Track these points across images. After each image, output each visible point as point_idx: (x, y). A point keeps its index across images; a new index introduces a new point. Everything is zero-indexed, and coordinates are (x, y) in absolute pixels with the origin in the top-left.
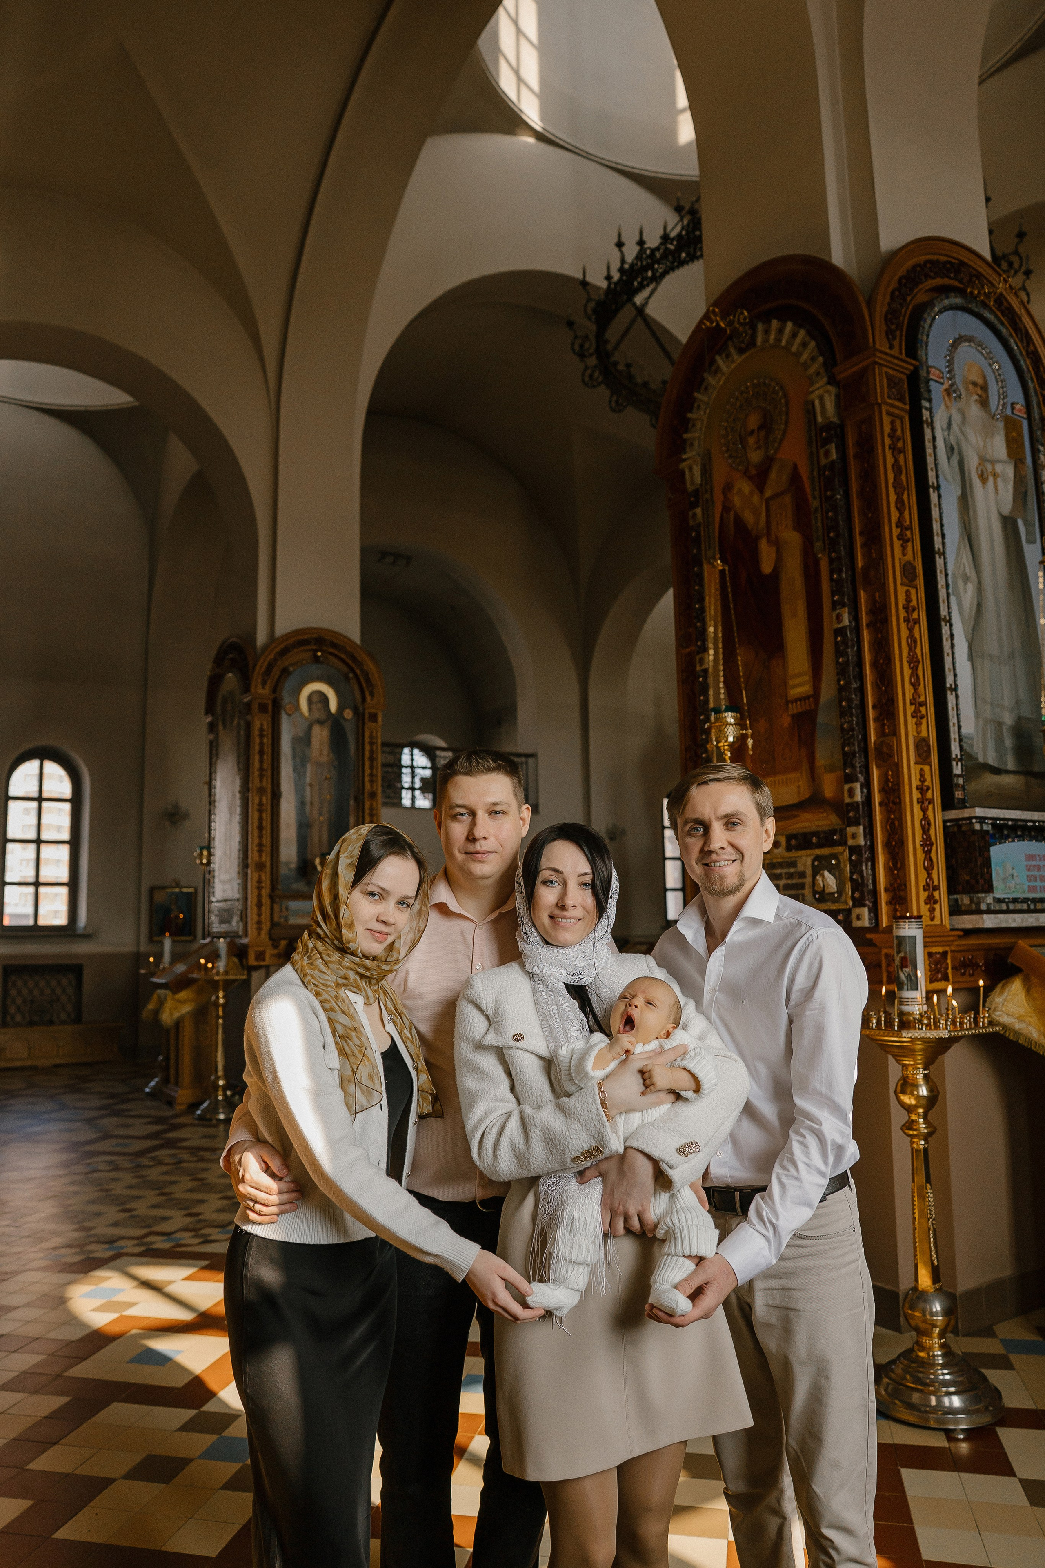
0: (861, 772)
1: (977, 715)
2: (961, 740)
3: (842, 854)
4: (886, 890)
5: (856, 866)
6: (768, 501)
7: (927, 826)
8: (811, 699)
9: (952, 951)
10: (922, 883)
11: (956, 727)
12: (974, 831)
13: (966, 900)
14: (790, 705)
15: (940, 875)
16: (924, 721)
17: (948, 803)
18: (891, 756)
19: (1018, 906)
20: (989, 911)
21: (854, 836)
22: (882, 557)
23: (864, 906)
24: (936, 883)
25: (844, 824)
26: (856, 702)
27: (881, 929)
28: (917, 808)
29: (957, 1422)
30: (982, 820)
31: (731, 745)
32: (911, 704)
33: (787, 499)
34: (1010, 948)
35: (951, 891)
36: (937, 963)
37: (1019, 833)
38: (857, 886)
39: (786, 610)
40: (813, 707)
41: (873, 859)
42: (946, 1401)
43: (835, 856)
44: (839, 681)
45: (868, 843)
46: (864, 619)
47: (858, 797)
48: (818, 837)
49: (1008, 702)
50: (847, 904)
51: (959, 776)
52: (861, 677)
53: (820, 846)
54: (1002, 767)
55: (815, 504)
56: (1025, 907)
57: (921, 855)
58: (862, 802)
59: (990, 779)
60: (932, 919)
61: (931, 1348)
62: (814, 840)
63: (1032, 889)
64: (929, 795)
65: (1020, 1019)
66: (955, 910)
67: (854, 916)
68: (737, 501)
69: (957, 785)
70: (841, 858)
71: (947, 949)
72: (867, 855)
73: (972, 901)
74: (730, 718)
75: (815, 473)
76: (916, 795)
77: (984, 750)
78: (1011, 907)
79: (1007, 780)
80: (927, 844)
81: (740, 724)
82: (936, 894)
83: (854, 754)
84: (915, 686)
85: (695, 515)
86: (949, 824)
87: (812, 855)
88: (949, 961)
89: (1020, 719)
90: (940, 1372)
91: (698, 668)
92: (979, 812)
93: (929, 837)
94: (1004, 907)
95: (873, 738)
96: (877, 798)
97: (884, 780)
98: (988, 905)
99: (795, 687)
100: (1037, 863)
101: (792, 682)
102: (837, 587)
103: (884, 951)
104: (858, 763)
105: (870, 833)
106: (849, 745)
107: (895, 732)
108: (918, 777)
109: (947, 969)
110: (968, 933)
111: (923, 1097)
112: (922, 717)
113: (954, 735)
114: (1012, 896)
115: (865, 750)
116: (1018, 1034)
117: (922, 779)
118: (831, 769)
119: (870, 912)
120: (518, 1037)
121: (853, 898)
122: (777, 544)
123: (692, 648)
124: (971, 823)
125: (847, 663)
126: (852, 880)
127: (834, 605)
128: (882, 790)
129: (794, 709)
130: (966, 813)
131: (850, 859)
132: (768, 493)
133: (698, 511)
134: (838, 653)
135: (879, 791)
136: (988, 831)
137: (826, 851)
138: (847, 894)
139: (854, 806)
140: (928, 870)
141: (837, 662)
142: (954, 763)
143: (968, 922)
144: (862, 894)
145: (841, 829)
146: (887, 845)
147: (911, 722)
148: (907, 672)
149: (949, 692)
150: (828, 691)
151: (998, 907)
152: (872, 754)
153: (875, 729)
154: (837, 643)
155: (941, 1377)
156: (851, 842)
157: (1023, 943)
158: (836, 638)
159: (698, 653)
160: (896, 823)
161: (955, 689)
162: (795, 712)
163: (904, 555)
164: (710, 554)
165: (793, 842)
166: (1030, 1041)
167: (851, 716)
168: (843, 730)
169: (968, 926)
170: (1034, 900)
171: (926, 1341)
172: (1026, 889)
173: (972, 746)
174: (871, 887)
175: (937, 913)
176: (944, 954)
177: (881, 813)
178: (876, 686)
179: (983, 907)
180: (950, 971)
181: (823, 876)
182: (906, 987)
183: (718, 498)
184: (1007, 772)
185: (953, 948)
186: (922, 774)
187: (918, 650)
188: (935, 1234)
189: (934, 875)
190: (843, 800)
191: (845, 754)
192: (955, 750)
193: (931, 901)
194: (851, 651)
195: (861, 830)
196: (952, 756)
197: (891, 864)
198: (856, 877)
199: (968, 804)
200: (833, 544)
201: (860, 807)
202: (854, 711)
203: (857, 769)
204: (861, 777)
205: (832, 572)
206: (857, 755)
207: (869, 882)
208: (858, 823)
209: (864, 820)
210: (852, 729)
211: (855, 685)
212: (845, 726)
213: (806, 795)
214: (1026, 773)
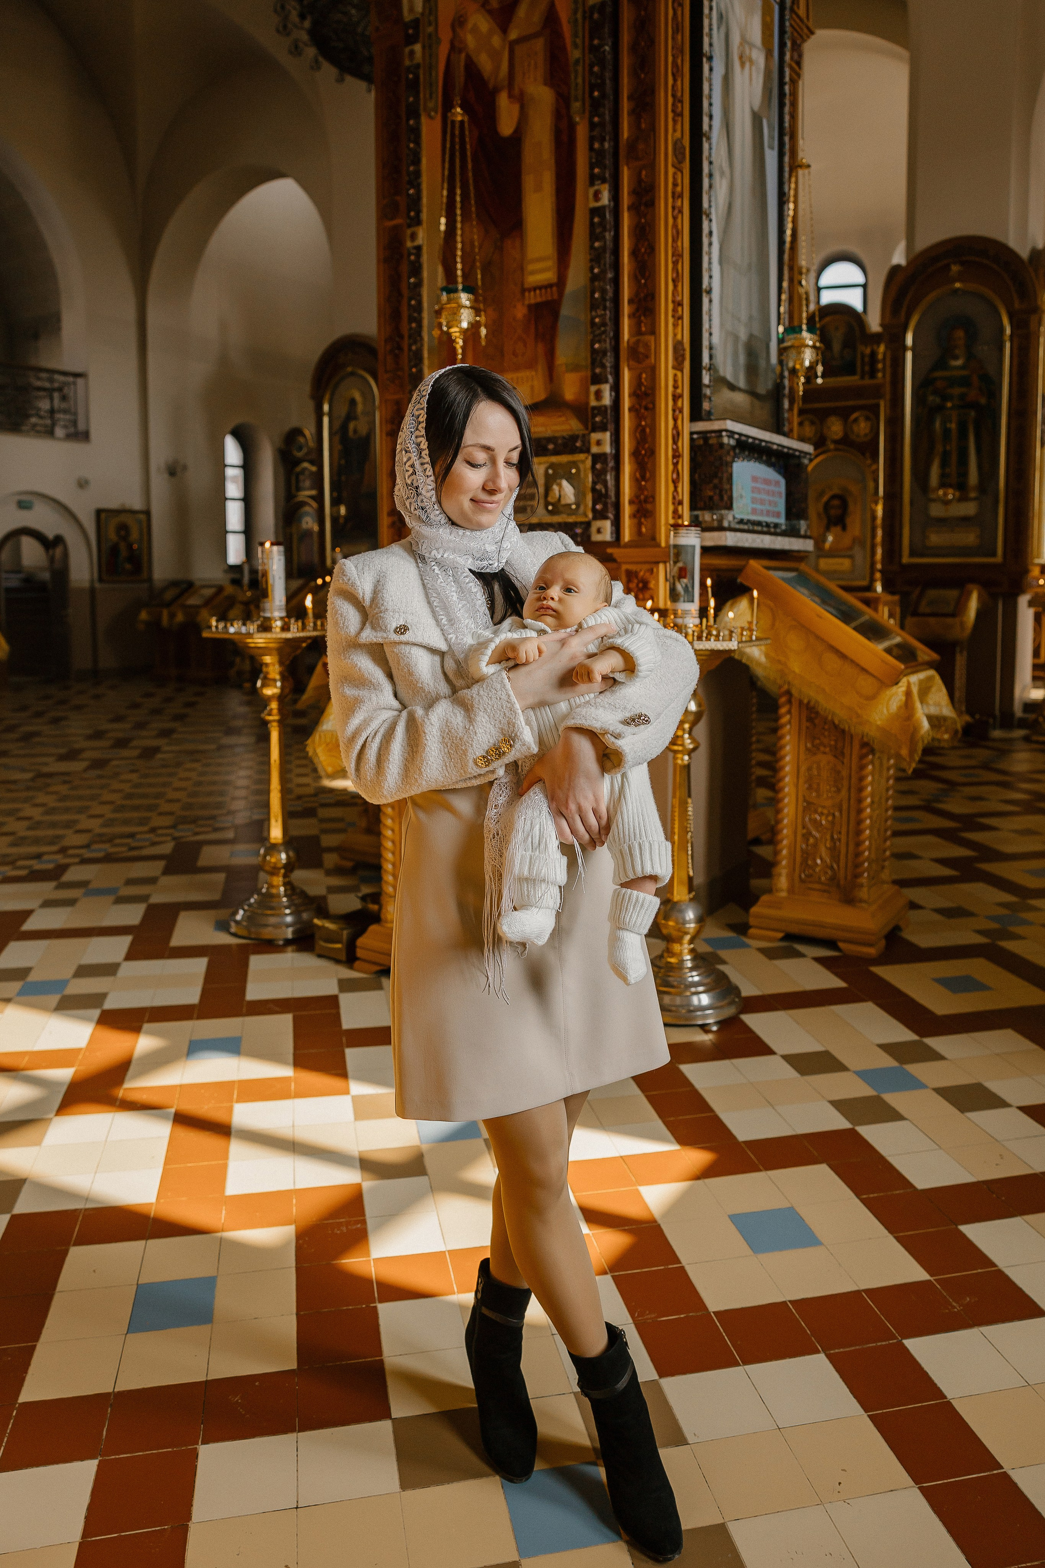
0: (610, 373)
1: (723, 325)
2: (709, 348)
3: (583, 462)
4: (631, 502)
5: (599, 476)
6: (512, 45)
7: (676, 438)
8: (554, 289)
10: (669, 496)
11: (707, 334)
12: (721, 445)
13: (707, 517)
14: (527, 294)
15: (684, 490)
16: (681, 322)
17: (696, 415)
18: (647, 357)
20: (730, 529)
21: (599, 443)
22: (653, 128)
23: (606, 518)
24: (681, 497)
25: (587, 428)
26: (610, 294)
27: (622, 543)
28: (669, 416)
29: (706, 1017)
30: (731, 434)
31: (464, 332)
32: (671, 300)
33: (539, 44)
34: (740, 570)
35: (693, 507)
38: (598, 497)
39: (528, 181)
40: (556, 297)
41: (618, 468)
42: (695, 1000)
43: (574, 464)
44: (591, 269)
45: (615, 451)
46: (626, 200)
47: (607, 400)
48: (555, 444)
49: (744, 317)
50: (586, 516)
51: (708, 386)
52: (616, 266)
53: (556, 453)
54: (735, 383)
55: (576, 54)
57: (670, 467)
58: (611, 406)
59: (728, 395)
61: (681, 954)
62: (551, 446)
63: (754, 511)
64: (680, 403)
66: (698, 526)
67: (593, 529)
68: (470, 41)
69: (705, 395)
70: (581, 466)
72: (611, 464)
73: (714, 517)
74: (465, 298)
75: (579, 16)
76: (670, 402)
77: (726, 364)
80: (677, 455)
81: (476, 308)
82: (678, 510)
83: (604, 353)
84: (676, 283)
85: (412, 53)
86: (695, 436)
87: (544, 463)
89: (751, 336)
90: (689, 974)
91: (409, 244)
92: (731, 425)
93: (678, 448)
95: (626, 336)
96: (626, 403)
97: (637, 384)
98: (730, 522)
99: (533, 273)
100: (758, 485)
101: (530, 267)
102: (597, 158)
103: (624, 567)
104: (609, 361)
105: (617, 441)
106: (599, 342)
107: (653, 331)
108: (672, 382)
112: (679, 318)
113: (705, 341)
114: (741, 516)
115: (616, 349)
117: (676, 386)
118: (575, 368)
119: (612, 525)
120: (402, 629)
121: (594, 510)
122: (521, 100)
123: (399, 221)
124: (721, 436)
125: (604, 248)
126: (593, 490)
127: (592, 179)
128: (634, 394)
129: (533, 298)
130: (714, 426)
131: (593, 467)
132: (513, 35)
133: (418, 48)
134: (593, 235)
135: (630, 396)
136: (733, 446)
137: (564, 459)
138: (586, 506)
139: (601, 410)
140: (675, 482)
141: (592, 247)
142: (704, 372)
143: (714, 539)
144: (605, 505)
145: (584, 435)
146: (635, 454)
147: (669, 321)
148: (669, 266)
149: (704, 295)
151: (735, 525)
152: (624, 354)
153: (630, 326)
154: (592, 224)
155: (690, 979)
156: (595, 449)
158: (592, 219)
159: (409, 226)
160: (648, 430)
161: (709, 292)
162: (533, 301)
163: (675, 130)
164: (431, 105)
167: (605, 309)
168: (593, 324)
169: (709, 544)
170: (754, 523)
171: (676, 947)
172: (750, 510)
173: (717, 357)
174: (613, 499)
177: (631, 419)
178: (633, 277)
179: (726, 524)
181: (560, 485)
182: (682, 599)
183: (445, 35)
184: (740, 389)
186: (676, 380)
188: (692, 847)
189: (680, 488)
190: (587, 403)
191: (594, 352)
192: (706, 360)
193: (676, 516)
194: (609, 236)
195: (607, 437)
196: (704, 364)
197: (638, 475)
198: (598, 487)
199: (712, 417)
200: (596, 106)
201: (609, 411)
202: (608, 304)
203: (609, 370)
204: (610, 379)
205: (592, 140)
206: (609, 354)
207: (612, 493)
208: (604, 429)
209: (611, 426)
210: (604, 324)
211: (610, 275)
212: (597, 320)
213: (541, 396)
214: (752, 393)
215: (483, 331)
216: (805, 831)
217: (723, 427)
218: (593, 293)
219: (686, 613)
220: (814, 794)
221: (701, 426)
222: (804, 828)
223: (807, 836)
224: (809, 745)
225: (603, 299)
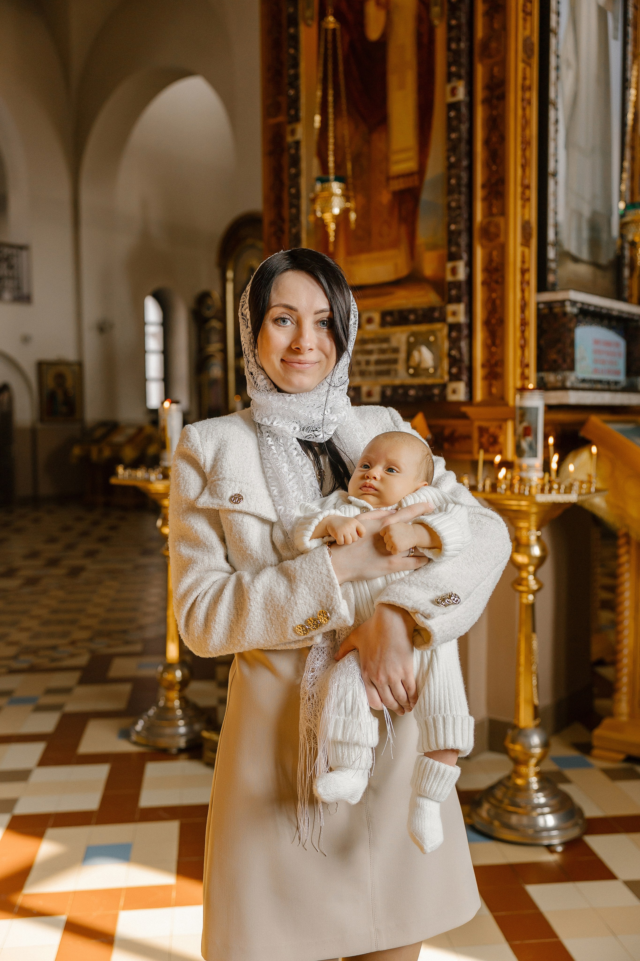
0: (465, 251)
2: (556, 226)
3: (440, 330)
4: (483, 366)
5: (454, 343)
7: (524, 307)
8: (416, 177)
10: (517, 359)
12: (565, 313)
13: (551, 378)
14: (391, 181)
15: (531, 354)
16: (529, 204)
17: (543, 287)
18: (497, 235)
20: (574, 389)
21: (454, 314)
22: (504, 28)
23: (460, 380)
24: (528, 361)
25: (444, 301)
26: (465, 181)
27: (475, 402)
28: (517, 289)
30: (574, 303)
31: (336, 217)
32: (520, 186)
34: (582, 424)
35: (539, 368)
38: (454, 361)
39: (393, 80)
40: (417, 183)
41: (471, 337)
43: (433, 332)
44: (448, 158)
45: (468, 321)
46: (480, 94)
47: (462, 275)
48: (416, 314)
49: (587, 195)
50: (442, 377)
51: (554, 261)
52: (471, 155)
53: (417, 322)
57: (518, 334)
58: (465, 281)
59: (570, 267)
61: (528, 776)
62: (412, 317)
64: (527, 276)
66: (543, 386)
67: (449, 390)
69: (551, 270)
70: (439, 334)
72: (465, 332)
73: (557, 378)
74: (336, 188)
76: (518, 275)
77: (569, 239)
79: (584, 269)
80: (524, 323)
81: (346, 197)
82: (527, 371)
83: (458, 233)
84: (523, 167)
86: (541, 306)
87: (406, 331)
89: (594, 214)
90: (536, 796)
91: (289, 139)
92: (569, 295)
93: (525, 317)
94: (582, 385)
95: (479, 216)
96: (479, 277)
97: (489, 260)
98: (572, 383)
99: (398, 162)
100: (600, 348)
101: (395, 158)
102: (454, 57)
103: (477, 424)
104: (463, 241)
105: (470, 312)
106: (455, 223)
107: (503, 212)
108: (521, 258)
111: (536, 558)
112: (527, 200)
113: (551, 221)
115: (470, 230)
117: (523, 261)
118: (433, 247)
119: (465, 386)
120: (237, 499)
121: (450, 373)
122: (388, 7)
123: (281, 119)
124: (565, 305)
125: (459, 139)
126: (450, 356)
127: (450, 76)
128: (485, 270)
129: (397, 185)
130: (559, 296)
131: (449, 335)
134: (450, 127)
135: (482, 271)
136: (574, 316)
137: (423, 328)
138: (443, 369)
139: (457, 285)
140: (523, 348)
141: (449, 139)
142: (549, 248)
143: (553, 398)
144: (460, 369)
145: (441, 307)
146: (487, 323)
147: (519, 203)
148: (519, 153)
149: (550, 178)
150: (436, 168)
151: (578, 385)
152: (477, 233)
153: (482, 209)
154: (449, 119)
155: (537, 801)
157: (593, 419)
158: (449, 113)
159: (290, 123)
160: (498, 302)
161: (555, 175)
162: (396, 188)
163: (525, 28)
164: (308, 14)
165: (389, 319)
167: (460, 193)
168: (449, 207)
171: (524, 770)
172: (591, 370)
173: (562, 233)
174: (468, 363)
177: (483, 292)
178: (487, 165)
179: (569, 384)
181: (420, 351)
182: (526, 454)
184: (582, 262)
186: (523, 255)
187: (528, 132)
189: (527, 353)
190: (444, 279)
191: (450, 233)
192: (551, 235)
193: (523, 377)
194: (464, 127)
195: (461, 308)
196: (550, 241)
197: (489, 342)
198: (454, 353)
199: (558, 288)
200: (453, 9)
201: (463, 286)
202: (461, 189)
203: (463, 248)
204: (465, 256)
205: (449, 40)
206: (463, 234)
207: (466, 358)
208: (458, 300)
209: (465, 299)
210: (459, 207)
211: (464, 163)
212: (453, 204)
213: (403, 272)
214: (595, 264)
215: (353, 216)
217: (567, 297)
218: (449, 179)
219: (530, 467)
221: (547, 297)
225: (459, 184)
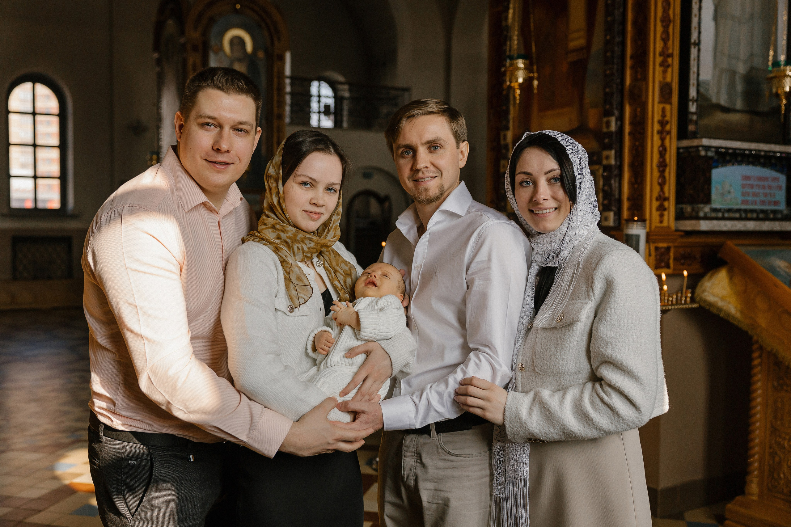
0: (617, 109)
1: (715, 65)
2: (698, 85)
3: (597, 170)
4: (628, 199)
5: (606, 180)
7: (663, 152)
8: (585, 51)
9: (675, 247)
10: (655, 194)
11: (695, 75)
12: (700, 157)
13: (689, 209)
14: (569, 55)
15: (670, 190)
16: (670, 70)
17: (682, 134)
18: (640, 96)
19: (732, 215)
20: (706, 218)
21: (608, 158)
23: (610, 210)
24: (667, 195)
25: (601, 147)
26: (618, 53)
28: (656, 137)
30: (707, 148)
31: (521, 85)
32: (660, 55)
34: (720, 246)
35: (679, 201)
36: (662, 255)
37: (739, 159)
38: (606, 195)
40: (586, 56)
41: (620, 176)
44: (606, 36)
45: (618, 163)
47: (613, 127)
49: (744, 55)
51: (693, 113)
52: (623, 33)
54: (731, 107)
56: (737, 215)
57: (656, 174)
58: (616, 132)
59: (720, 116)
60: (661, 222)
63: (744, 202)
64: (668, 128)
65: (723, 299)
66: (680, 216)
69: (691, 121)
71: (670, 244)
72: (616, 172)
73: (693, 209)
74: (521, 63)
76: (657, 127)
77: (718, 93)
78: (726, 215)
79: (734, 117)
80: (662, 166)
81: (529, 68)
82: (666, 204)
83: (613, 94)
84: (665, 40)
86: (681, 151)
88: (672, 254)
89: (752, 69)
91: (504, 23)
92: (705, 142)
93: (664, 160)
94: (720, 215)
95: (628, 82)
96: (627, 129)
97: (634, 115)
98: (706, 213)
99: (574, 40)
100: (751, 182)
101: (572, 36)
104: (615, 100)
105: (620, 156)
106: (610, 87)
107: (645, 78)
108: (660, 113)
109: (669, 259)
110: (689, 233)
112: (668, 66)
113: (693, 80)
114: (727, 207)
115: (622, 91)
116: (720, 309)
117: (664, 115)
118: (595, 105)
119: (615, 215)
123: (501, 8)
124: (699, 151)
125: (614, 21)
128: (631, 123)
129: (572, 58)
130: (695, 142)
131: (603, 175)
134: (608, 12)
136: (711, 158)
139: (609, 135)
140: (662, 185)
141: (607, 21)
142: (691, 103)
143: (688, 225)
144: (610, 201)
145: (599, 152)
146: (632, 166)
147: (659, 69)
148: (660, 29)
149: (692, 47)
150: (597, 44)
151: (714, 215)
152: (626, 95)
153: (631, 75)
154: (607, 5)
156: (605, 162)
157: (730, 243)
158: (606, 2)
160: (640, 148)
161: (698, 44)
162: (572, 60)
166: (729, 315)
167: (614, 64)
168: (606, 75)
169: (688, 228)
170: (746, 211)
172: (739, 201)
173: (707, 90)
174: (617, 196)
175: (665, 218)
176: (668, 249)
177: (630, 140)
178: (634, 41)
179: (702, 214)
180: (671, 262)
184: (736, 111)
185: (677, 244)
186: (663, 110)
187: (671, 12)
189: (666, 188)
190: (602, 130)
191: (606, 94)
192: (693, 93)
193: (662, 209)
194: (619, 12)
195: (612, 153)
196: (691, 97)
197: (633, 180)
198: (606, 188)
199: (698, 136)
201: (614, 135)
202: (615, 60)
203: (615, 106)
204: (616, 113)
206: (615, 95)
207: (616, 193)
208: (609, 148)
209: (617, 146)
210: (613, 74)
211: (618, 40)
212: (608, 72)
215: (536, 83)
216: (771, 451)
217: (700, 144)
218: (606, 53)
220: (779, 422)
221: (685, 143)
222: (771, 448)
223: (773, 455)
224: (775, 384)
225: (613, 57)
